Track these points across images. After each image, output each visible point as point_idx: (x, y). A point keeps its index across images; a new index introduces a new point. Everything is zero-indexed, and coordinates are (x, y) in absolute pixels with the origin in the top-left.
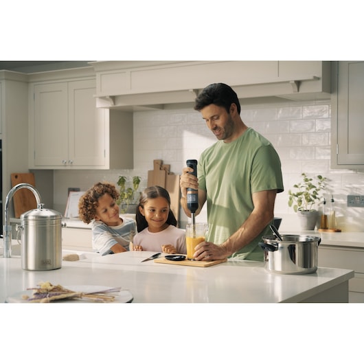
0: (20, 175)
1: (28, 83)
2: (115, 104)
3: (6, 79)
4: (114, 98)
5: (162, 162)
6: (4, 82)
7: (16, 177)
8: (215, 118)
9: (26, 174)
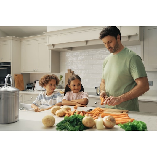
0: (18, 75)
1: (21, 41)
2: (54, 47)
3: (12, 40)
4: (53, 45)
5: (71, 70)
6: (12, 41)
7: (16, 76)
8: (110, 42)
9: (20, 75)
